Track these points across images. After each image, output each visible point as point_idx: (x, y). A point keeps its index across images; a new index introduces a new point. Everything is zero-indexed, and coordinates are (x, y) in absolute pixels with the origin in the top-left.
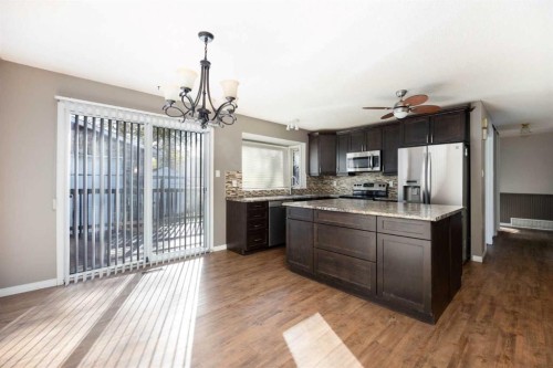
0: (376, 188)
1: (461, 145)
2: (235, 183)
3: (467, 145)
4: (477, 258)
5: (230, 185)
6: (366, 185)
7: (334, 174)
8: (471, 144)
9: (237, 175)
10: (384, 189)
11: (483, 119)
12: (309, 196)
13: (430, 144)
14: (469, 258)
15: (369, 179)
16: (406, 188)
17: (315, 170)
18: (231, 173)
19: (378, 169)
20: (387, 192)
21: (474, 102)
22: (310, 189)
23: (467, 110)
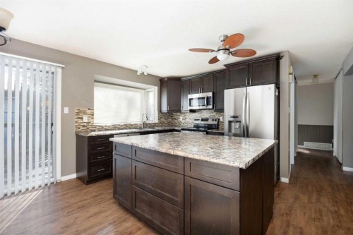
0: (210, 122)
1: (273, 86)
2: (85, 119)
3: (278, 87)
4: (284, 180)
5: (80, 121)
6: (203, 120)
7: (179, 111)
8: (281, 86)
9: (89, 112)
10: (215, 123)
11: (289, 67)
12: (160, 128)
13: (249, 85)
14: (279, 179)
15: (206, 115)
16: (230, 122)
17: (165, 108)
18: (82, 109)
19: (211, 107)
20: (218, 125)
21: (282, 52)
22: (161, 123)
23: (277, 58)
